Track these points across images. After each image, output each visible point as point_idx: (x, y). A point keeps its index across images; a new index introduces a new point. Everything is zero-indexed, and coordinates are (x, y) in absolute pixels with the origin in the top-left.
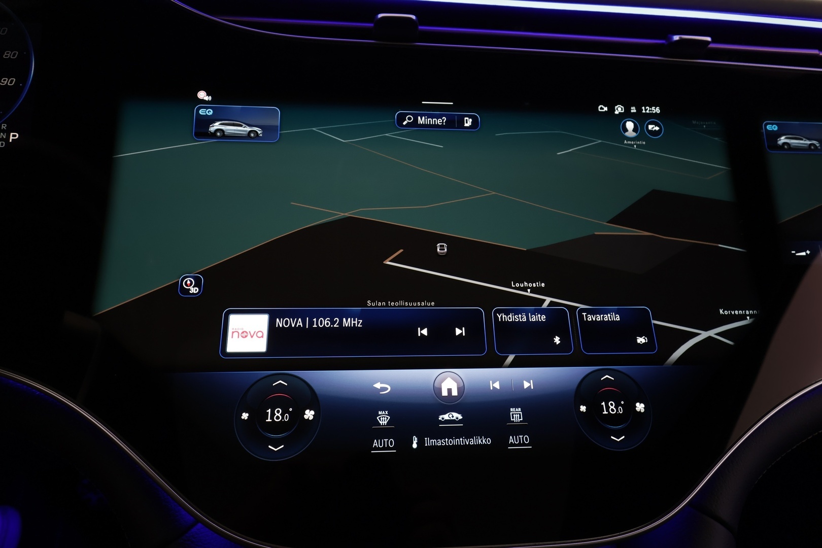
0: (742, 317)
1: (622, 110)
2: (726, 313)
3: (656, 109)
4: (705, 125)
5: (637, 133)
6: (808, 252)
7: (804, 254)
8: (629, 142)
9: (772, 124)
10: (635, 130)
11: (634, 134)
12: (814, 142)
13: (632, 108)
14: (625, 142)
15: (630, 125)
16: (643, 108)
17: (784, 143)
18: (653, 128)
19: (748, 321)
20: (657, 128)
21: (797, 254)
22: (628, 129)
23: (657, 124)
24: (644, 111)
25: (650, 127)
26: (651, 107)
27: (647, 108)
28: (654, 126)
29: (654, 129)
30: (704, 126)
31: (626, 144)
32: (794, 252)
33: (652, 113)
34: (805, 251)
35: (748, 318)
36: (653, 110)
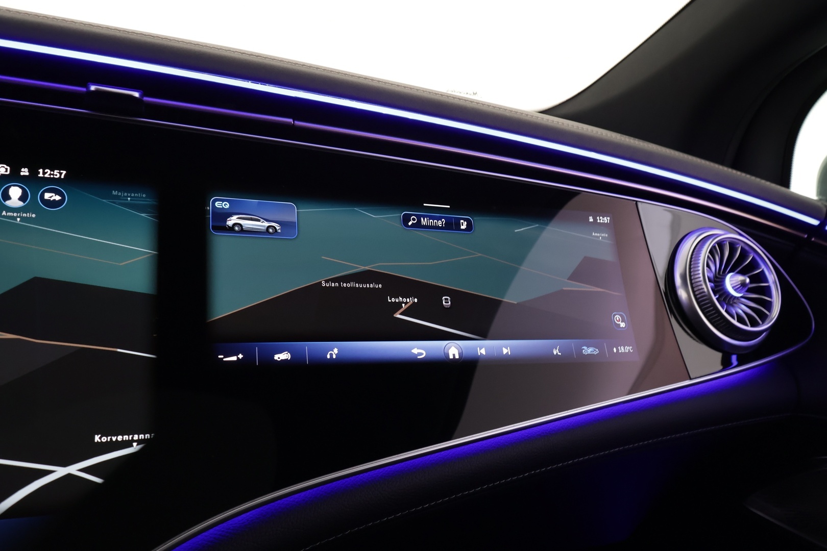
0: (128, 444)
1: (6, 171)
2: (104, 439)
3: (61, 174)
4: (130, 197)
5: (24, 203)
6: (240, 356)
7: (234, 358)
8: (10, 214)
9: (223, 201)
10: (23, 198)
11: (21, 204)
12: (273, 224)
13: (23, 170)
14: (4, 213)
15: (15, 192)
16: (41, 171)
17: (235, 224)
18: (51, 197)
19: (135, 448)
20: (58, 198)
21: (224, 359)
22: (11, 196)
23: (57, 192)
24: (41, 175)
25: (47, 196)
26: (52, 170)
27: (46, 171)
28: (54, 194)
29: (52, 199)
30: (129, 199)
31: (4, 216)
32: (222, 357)
33: (54, 177)
34: (237, 355)
35: (135, 444)
36: (53, 175)
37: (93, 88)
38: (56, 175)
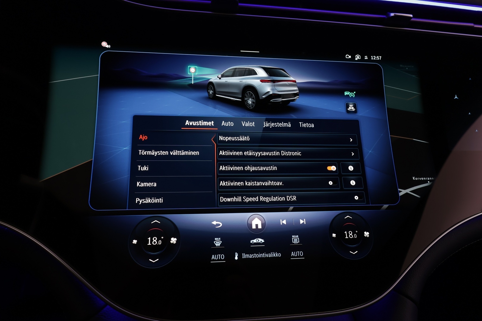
0: (426, 182)
1: (359, 58)
2: (416, 179)
3: (379, 58)
13: (365, 57)
16: (372, 57)
19: (429, 184)
24: (372, 59)
26: (376, 56)
27: (374, 57)
30: (407, 68)
33: (377, 60)
35: (429, 182)
36: (377, 58)
37: (392, 14)
38: (378, 58)
